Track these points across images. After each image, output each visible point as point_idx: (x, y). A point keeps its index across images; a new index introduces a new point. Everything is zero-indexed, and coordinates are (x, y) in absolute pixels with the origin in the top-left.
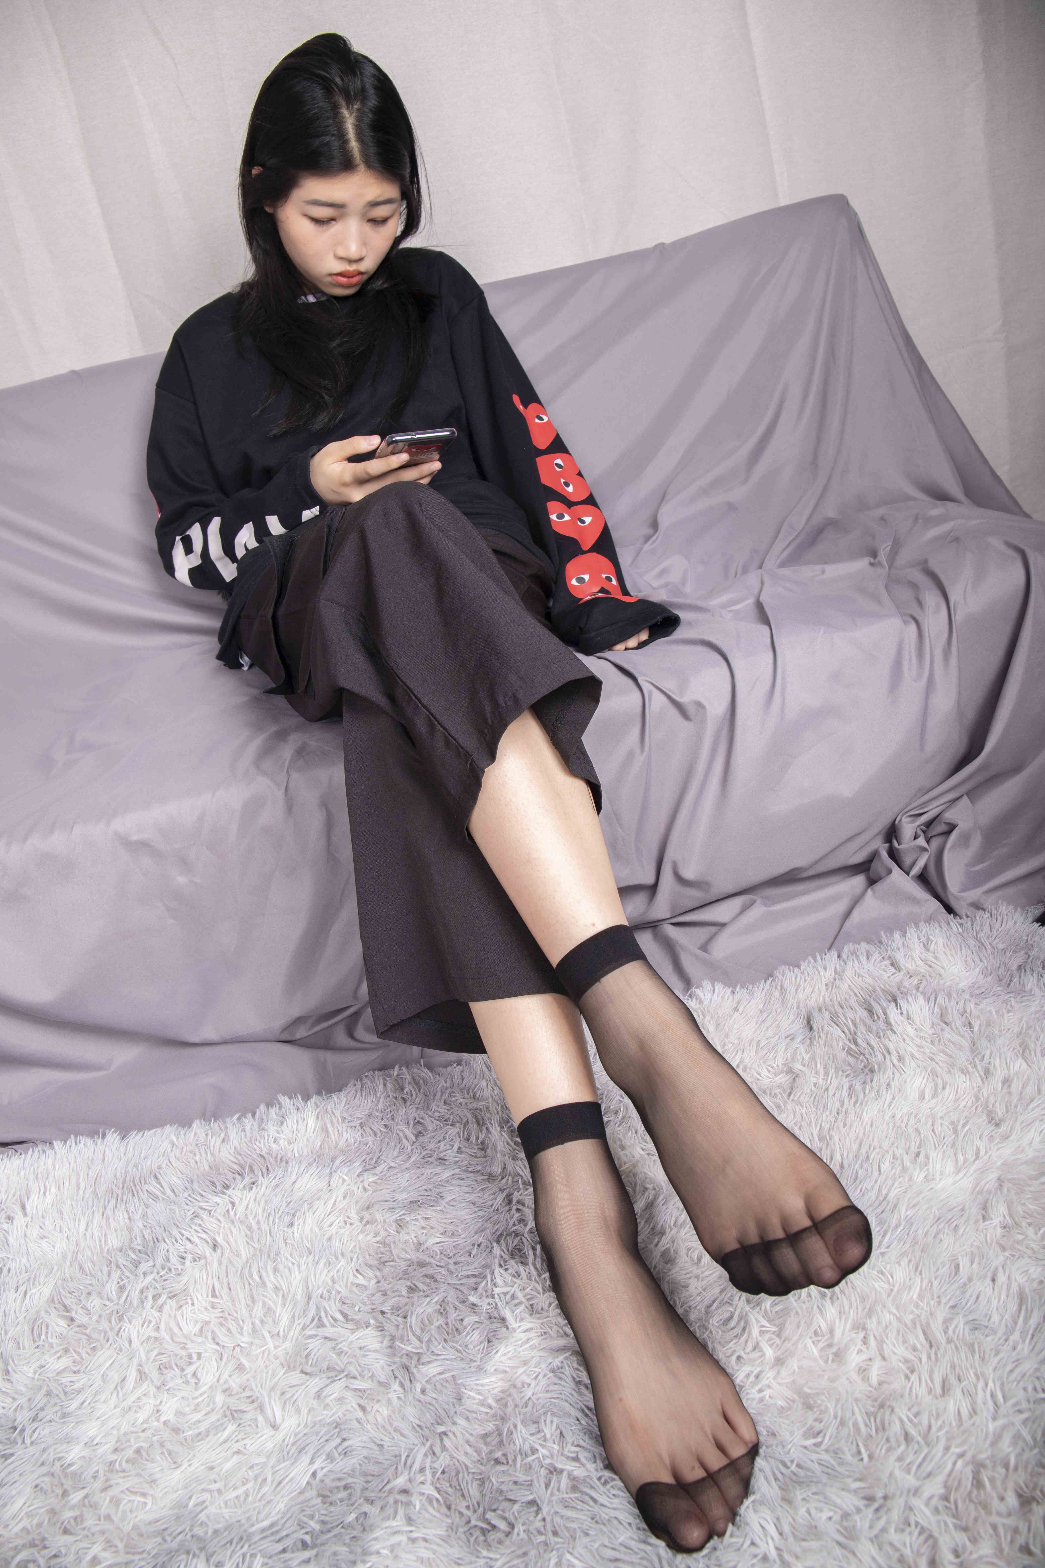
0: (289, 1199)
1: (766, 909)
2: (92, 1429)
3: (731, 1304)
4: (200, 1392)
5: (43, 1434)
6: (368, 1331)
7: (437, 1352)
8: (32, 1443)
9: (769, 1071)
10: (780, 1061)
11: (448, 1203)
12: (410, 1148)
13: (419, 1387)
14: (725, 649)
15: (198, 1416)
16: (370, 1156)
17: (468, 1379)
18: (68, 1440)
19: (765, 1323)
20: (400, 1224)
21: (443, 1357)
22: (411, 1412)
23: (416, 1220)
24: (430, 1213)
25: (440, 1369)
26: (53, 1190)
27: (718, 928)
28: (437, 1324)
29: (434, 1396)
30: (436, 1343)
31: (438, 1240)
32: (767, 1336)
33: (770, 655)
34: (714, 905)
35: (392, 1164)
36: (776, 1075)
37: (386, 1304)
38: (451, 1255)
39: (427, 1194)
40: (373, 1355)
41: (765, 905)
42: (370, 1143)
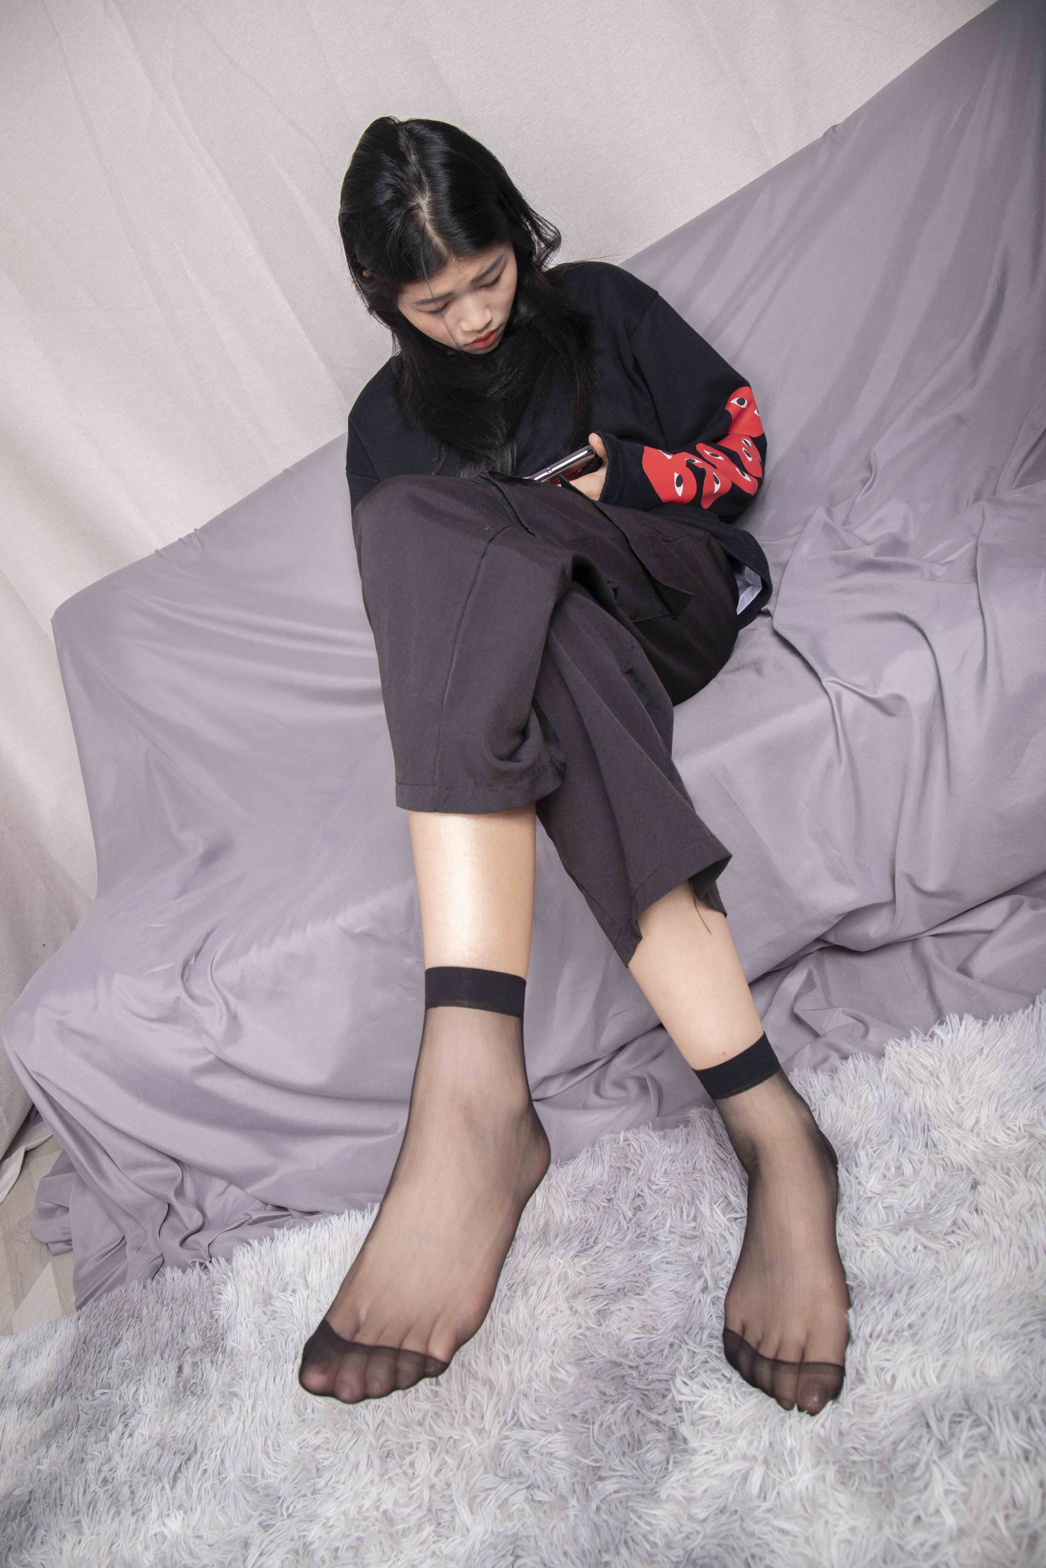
0: (511, 1282)
1: (1034, 912)
2: (330, 1510)
3: (918, 1449)
4: (415, 1483)
5: (298, 1507)
6: (557, 1436)
7: (614, 1467)
8: (289, 1516)
9: (1008, 1135)
10: (1021, 1121)
11: (653, 1291)
12: (626, 1227)
13: (594, 1506)
14: (921, 625)
15: (408, 1510)
16: (587, 1235)
17: (638, 1504)
18: (312, 1518)
19: (954, 1480)
20: (602, 1314)
21: (619, 1473)
22: (584, 1533)
23: (619, 1310)
24: (634, 1303)
25: (617, 1487)
26: (327, 1264)
27: (986, 935)
28: (619, 1434)
29: (605, 1517)
30: (615, 1457)
31: (636, 1336)
32: (951, 1498)
33: (979, 617)
34: (977, 909)
35: (609, 1244)
36: (1017, 1139)
37: (577, 1407)
38: (644, 1354)
39: (634, 1280)
40: (558, 1463)
41: (1034, 907)
42: (591, 1219)
